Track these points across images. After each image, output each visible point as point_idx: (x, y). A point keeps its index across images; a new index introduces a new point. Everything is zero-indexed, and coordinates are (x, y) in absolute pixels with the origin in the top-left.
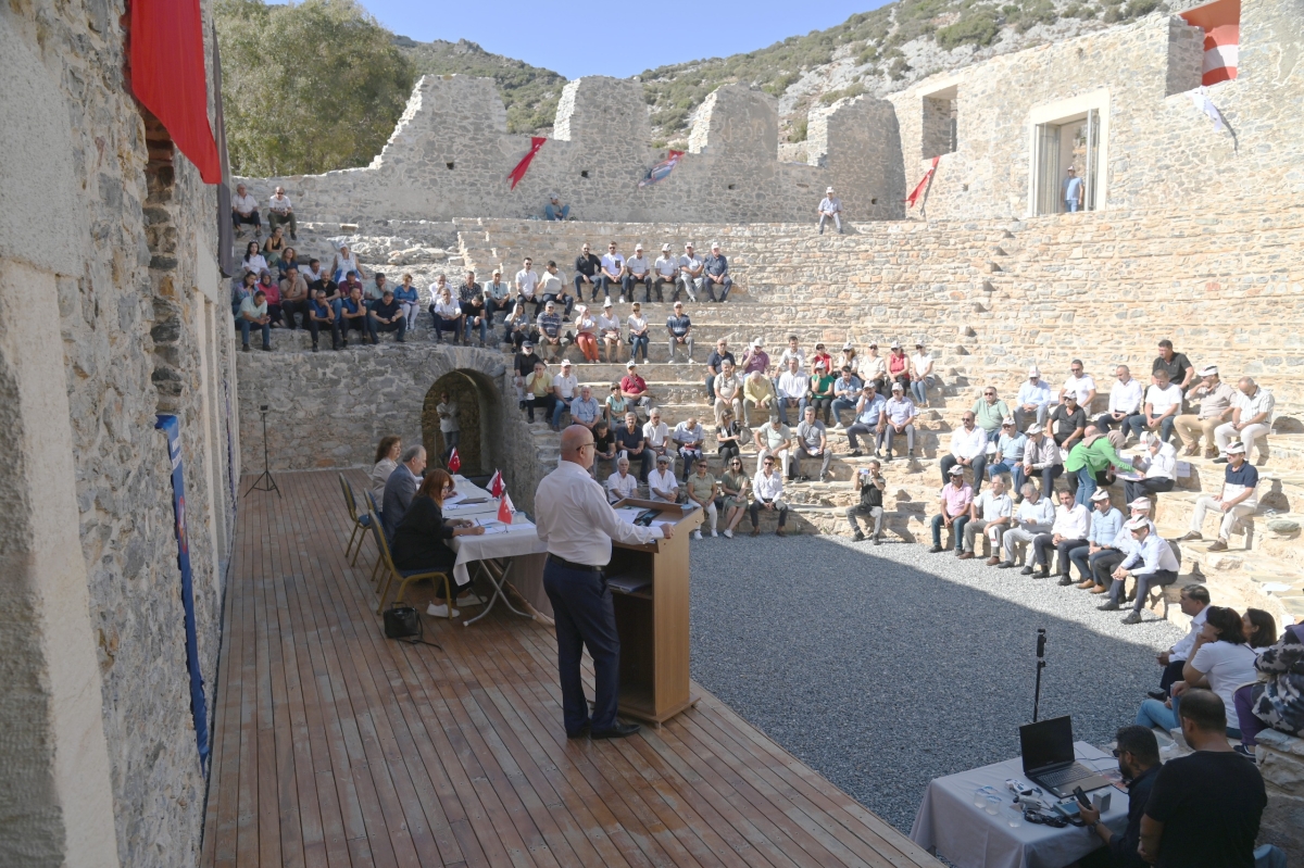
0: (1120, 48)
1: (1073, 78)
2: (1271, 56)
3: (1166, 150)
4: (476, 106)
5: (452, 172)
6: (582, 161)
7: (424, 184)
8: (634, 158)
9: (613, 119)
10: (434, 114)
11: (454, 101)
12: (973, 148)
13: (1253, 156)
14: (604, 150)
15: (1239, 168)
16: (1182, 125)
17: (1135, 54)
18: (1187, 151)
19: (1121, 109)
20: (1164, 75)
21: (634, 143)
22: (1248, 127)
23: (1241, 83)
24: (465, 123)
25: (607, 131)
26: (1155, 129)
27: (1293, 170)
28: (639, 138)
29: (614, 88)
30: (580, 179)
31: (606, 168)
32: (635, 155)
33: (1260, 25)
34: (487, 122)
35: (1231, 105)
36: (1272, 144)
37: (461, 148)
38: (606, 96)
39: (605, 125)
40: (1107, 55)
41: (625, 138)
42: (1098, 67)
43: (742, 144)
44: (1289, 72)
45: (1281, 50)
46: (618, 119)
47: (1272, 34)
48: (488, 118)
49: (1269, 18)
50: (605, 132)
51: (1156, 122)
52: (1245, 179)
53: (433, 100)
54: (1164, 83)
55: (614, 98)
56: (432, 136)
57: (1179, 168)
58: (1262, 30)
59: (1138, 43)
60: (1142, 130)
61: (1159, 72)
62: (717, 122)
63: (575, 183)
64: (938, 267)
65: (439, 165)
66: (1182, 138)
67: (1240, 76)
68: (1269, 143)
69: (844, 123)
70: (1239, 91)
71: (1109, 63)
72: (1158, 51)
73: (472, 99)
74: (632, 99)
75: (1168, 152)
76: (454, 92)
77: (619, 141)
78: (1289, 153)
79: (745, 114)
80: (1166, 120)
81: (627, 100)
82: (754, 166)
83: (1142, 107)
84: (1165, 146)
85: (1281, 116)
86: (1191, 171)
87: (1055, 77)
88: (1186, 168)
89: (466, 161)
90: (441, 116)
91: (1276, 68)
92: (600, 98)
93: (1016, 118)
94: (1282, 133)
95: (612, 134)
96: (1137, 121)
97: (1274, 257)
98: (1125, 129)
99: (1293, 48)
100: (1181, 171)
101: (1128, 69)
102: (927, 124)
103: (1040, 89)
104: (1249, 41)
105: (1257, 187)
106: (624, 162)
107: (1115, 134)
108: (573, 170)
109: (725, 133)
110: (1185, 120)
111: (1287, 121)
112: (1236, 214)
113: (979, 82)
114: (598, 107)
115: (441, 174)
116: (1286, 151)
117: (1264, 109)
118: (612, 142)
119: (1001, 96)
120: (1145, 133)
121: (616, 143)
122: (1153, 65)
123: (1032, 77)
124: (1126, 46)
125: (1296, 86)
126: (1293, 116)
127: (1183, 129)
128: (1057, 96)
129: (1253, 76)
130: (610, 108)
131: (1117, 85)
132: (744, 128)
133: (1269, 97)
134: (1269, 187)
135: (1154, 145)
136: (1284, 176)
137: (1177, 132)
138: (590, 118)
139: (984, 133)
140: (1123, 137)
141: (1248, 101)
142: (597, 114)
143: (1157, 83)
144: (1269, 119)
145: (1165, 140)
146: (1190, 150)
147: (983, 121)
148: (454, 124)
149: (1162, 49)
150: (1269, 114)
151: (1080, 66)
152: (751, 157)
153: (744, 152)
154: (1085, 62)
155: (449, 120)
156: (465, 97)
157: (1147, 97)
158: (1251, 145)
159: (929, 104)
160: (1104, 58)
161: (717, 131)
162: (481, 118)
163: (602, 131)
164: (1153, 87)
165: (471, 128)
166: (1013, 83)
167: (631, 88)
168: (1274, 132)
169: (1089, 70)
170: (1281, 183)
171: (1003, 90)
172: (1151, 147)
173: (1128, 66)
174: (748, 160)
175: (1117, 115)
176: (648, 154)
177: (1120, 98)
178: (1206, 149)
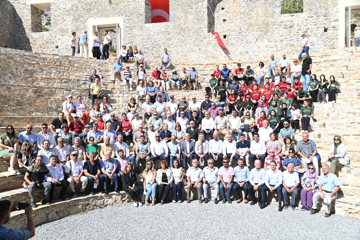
0: (126, 3)
1: (107, 10)
2: (180, 17)
3: (146, 42)
12: (60, 31)
13: (177, 48)
15: (173, 51)
16: (152, 34)
17: (133, 7)
18: (154, 43)
19: (128, 25)
20: (144, 16)
22: (175, 38)
23: (171, 24)
26: (142, 34)
27: (190, 54)
33: (176, 7)
35: (168, 30)
36: (183, 45)
40: (121, 5)
42: (118, 8)
44: (186, 23)
45: (183, 16)
47: (180, 10)
49: (178, 5)
51: (142, 32)
52: (175, 55)
54: (144, 19)
57: (152, 49)
58: (177, 8)
59: (133, 3)
60: (137, 34)
61: (142, 15)
66: (152, 39)
67: (171, 22)
68: (182, 44)
70: (171, 26)
71: (123, 8)
72: (141, 7)
75: (147, 43)
78: (188, 48)
80: (146, 32)
83: (136, 26)
84: (146, 41)
85: (185, 36)
86: (156, 50)
87: (99, 9)
88: (154, 49)
91: (182, 21)
93: (81, 21)
94: (186, 42)
96: (134, 30)
97: (204, 79)
98: (130, 33)
99: (186, 16)
100: (152, 50)
101: (130, 11)
102: (33, 17)
103: (93, 12)
104: (173, 11)
105: (179, 58)
107: (126, 34)
110: (153, 33)
111: (187, 38)
113: (62, 4)
116: (187, 47)
117: (179, 34)
119: (74, 12)
120: (138, 35)
122: (140, 12)
123: (88, 7)
124: (129, 3)
125: (189, 28)
126: (189, 37)
127: (152, 36)
128: (100, 16)
129: (175, 22)
131: (126, 16)
133: (181, 30)
135: (142, 40)
136: (187, 55)
137: (150, 36)
139: (65, 25)
140: (129, 35)
141: (174, 30)
143: (142, 18)
144: (181, 37)
145: (146, 38)
146: (155, 43)
147: (65, 20)
149: (143, 7)
150: (181, 35)
151: (110, 7)
154: (112, 5)
157: (138, 23)
158: (176, 44)
159: (33, 9)
160: (120, 5)
164: (140, 19)
166: (79, 8)
168: (183, 41)
169: (114, 9)
170: (186, 57)
171: (75, 9)
172: (140, 40)
173: (130, 10)
175: (127, 27)
177: (127, 21)
178: (161, 44)
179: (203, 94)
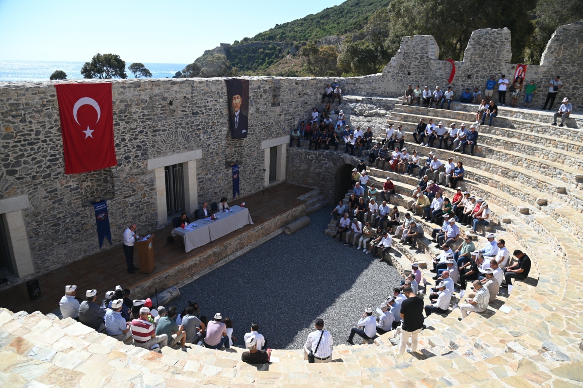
4: (423, 48)
5: (409, 76)
6: (468, 71)
7: (397, 81)
8: (496, 69)
9: (488, 50)
10: (405, 53)
11: (413, 47)
14: (481, 65)
21: (498, 61)
24: (417, 56)
25: (484, 56)
28: (501, 58)
29: (491, 35)
30: (466, 79)
31: (480, 74)
32: (497, 68)
34: (426, 55)
37: (414, 66)
38: (486, 39)
39: (483, 53)
41: (493, 59)
43: (568, 59)
46: (490, 50)
48: (427, 53)
50: (482, 57)
53: (405, 47)
55: (490, 39)
56: (402, 61)
62: (553, 47)
63: (463, 81)
65: (404, 73)
73: (421, 46)
74: (500, 40)
76: (414, 43)
77: (490, 61)
79: (575, 41)
81: (498, 40)
82: (575, 71)
89: (415, 72)
90: (407, 53)
92: (482, 40)
95: (487, 57)
106: (490, 71)
108: (463, 75)
109: (557, 53)
114: (481, 45)
115: (404, 77)
118: (485, 62)
121: (488, 62)
130: (487, 45)
132: (572, 50)
138: (475, 50)
142: (480, 48)
148: (412, 57)
152: (574, 66)
153: (569, 63)
155: (411, 55)
156: (418, 45)
161: (552, 53)
162: (424, 53)
163: (481, 56)
165: (419, 58)
167: (501, 34)
174: (572, 68)
176: (505, 67)
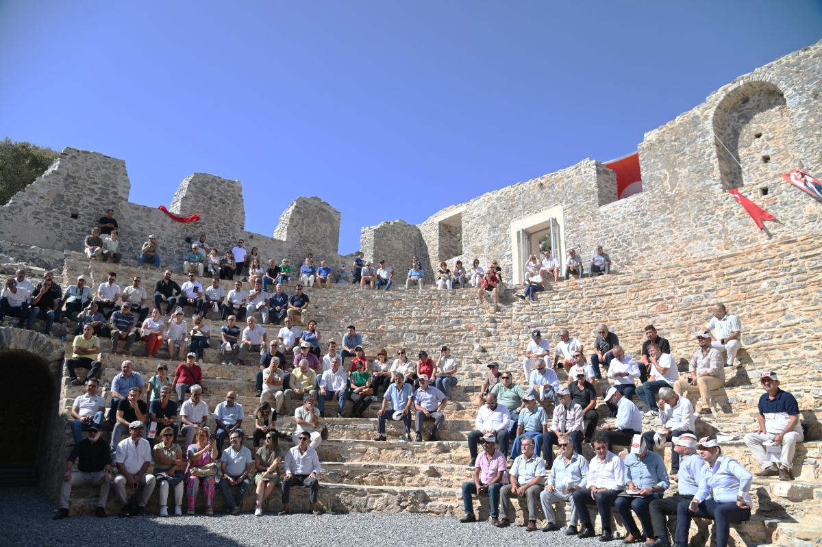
0: (566, 181)
1: (538, 201)
2: (662, 177)
3: (604, 240)
4: (106, 176)
5: (75, 221)
6: (187, 230)
7: (47, 225)
8: (229, 235)
9: (216, 206)
10: (68, 175)
11: (87, 170)
12: (473, 251)
13: (662, 238)
14: (206, 226)
15: (655, 247)
16: (612, 223)
17: (576, 183)
18: (618, 239)
19: (571, 217)
20: (596, 194)
21: (231, 224)
22: (656, 220)
23: (647, 195)
24: (94, 187)
25: (211, 213)
26: (595, 227)
27: (690, 244)
28: (235, 221)
29: (220, 185)
30: (184, 243)
32: (231, 233)
33: (652, 161)
34: (113, 190)
35: (642, 208)
36: (673, 230)
37: (86, 204)
38: (213, 189)
39: (209, 208)
40: (558, 186)
41: (224, 220)
42: (553, 193)
43: (312, 238)
44: (675, 185)
45: (668, 173)
46: (220, 206)
47: (660, 165)
48: (114, 187)
49: (656, 156)
50: (208, 213)
51: (595, 223)
52: (659, 253)
53: (69, 165)
54: (597, 199)
55: (219, 191)
56: (62, 191)
57: (614, 250)
58: (654, 163)
59: (577, 177)
60: (587, 229)
61: (593, 192)
62: (295, 220)
63: (179, 245)
64: (455, 309)
65: (64, 213)
66: (614, 231)
67: (645, 190)
68: (671, 229)
69: (385, 236)
70: (646, 199)
71: (560, 190)
72: (590, 180)
73: (103, 171)
74: (232, 194)
75: (606, 241)
76: (89, 163)
77: (219, 222)
78: (685, 234)
79: (316, 218)
80: (602, 221)
81: (229, 194)
82: (320, 254)
83: (585, 215)
84: (603, 237)
85: (675, 212)
86: (623, 252)
87: (526, 202)
88: (619, 250)
89: (89, 214)
90: (74, 178)
91: (667, 183)
92: (207, 189)
93: (501, 229)
94: (679, 222)
95: (215, 215)
96: (582, 223)
97: (700, 287)
98: (575, 229)
99: (675, 172)
100: (616, 252)
101: (573, 193)
102: (441, 240)
103: (517, 210)
104: (647, 170)
105: (669, 258)
106: (221, 236)
107: (569, 233)
108: (179, 236)
109: (301, 228)
110: (614, 220)
111: (680, 215)
112: (662, 270)
113: (476, 210)
114: (206, 195)
115: (66, 220)
116: (683, 233)
117: (663, 210)
118: (213, 221)
119: (491, 216)
120: (588, 230)
121: (217, 222)
122: (589, 189)
123: (510, 203)
124: (570, 179)
125: (681, 193)
126: (683, 211)
127: (613, 225)
128: (528, 213)
129: (654, 189)
130: (216, 197)
131: (567, 202)
132: (315, 228)
133: (665, 201)
134: (676, 257)
135: (595, 237)
136: (685, 249)
137: (610, 228)
138: (198, 201)
139: (480, 241)
140: (575, 235)
141: (653, 205)
142: (204, 200)
143: (593, 199)
144: (668, 214)
145: (603, 233)
146: (620, 239)
147: (479, 233)
148: (84, 186)
149: (593, 179)
150: (668, 212)
151: (542, 194)
152: (319, 248)
153: (313, 243)
154: (544, 191)
155: (81, 182)
156: (98, 168)
157: (587, 208)
158: (660, 231)
159: (443, 228)
160: (556, 187)
161: (295, 226)
162: (108, 186)
163: (206, 212)
164: (591, 201)
165: (98, 191)
166: (498, 208)
167: (233, 187)
168: (673, 222)
169: (548, 196)
170: (684, 253)
171: (492, 213)
172: (593, 239)
173: (572, 191)
174: (316, 250)
175: (569, 221)
176: (240, 233)
177: (569, 211)
178: (630, 237)
179: (681, 318)
